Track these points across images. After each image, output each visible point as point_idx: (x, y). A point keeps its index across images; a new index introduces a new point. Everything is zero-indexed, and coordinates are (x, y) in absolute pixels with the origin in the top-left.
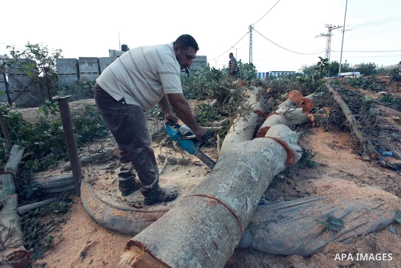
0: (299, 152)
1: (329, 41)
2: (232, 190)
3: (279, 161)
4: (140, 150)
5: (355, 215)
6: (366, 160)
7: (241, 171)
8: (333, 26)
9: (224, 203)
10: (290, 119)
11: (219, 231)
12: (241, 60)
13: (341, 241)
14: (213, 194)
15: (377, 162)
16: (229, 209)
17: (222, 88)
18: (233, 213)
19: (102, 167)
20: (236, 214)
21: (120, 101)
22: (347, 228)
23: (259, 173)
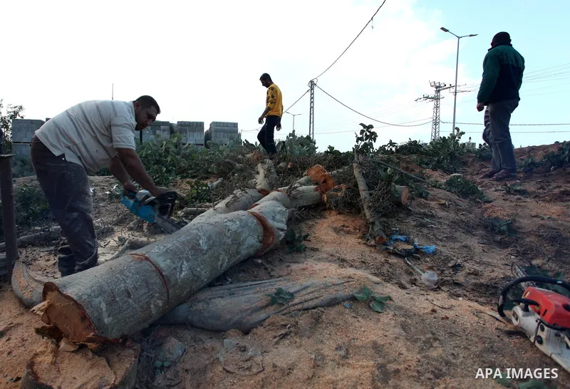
0: (282, 230)
1: (437, 107)
2: (167, 251)
3: (249, 235)
4: (75, 214)
5: (310, 290)
6: (372, 246)
7: (188, 238)
8: (442, 85)
9: (153, 261)
10: (294, 198)
11: (137, 282)
12: (294, 131)
13: (284, 315)
14: (144, 252)
15: (384, 247)
16: (156, 267)
17: (229, 163)
18: (160, 272)
19: (46, 249)
20: (164, 273)
21: (59, 156)
22: (296, 301)
23: (211, 242)
